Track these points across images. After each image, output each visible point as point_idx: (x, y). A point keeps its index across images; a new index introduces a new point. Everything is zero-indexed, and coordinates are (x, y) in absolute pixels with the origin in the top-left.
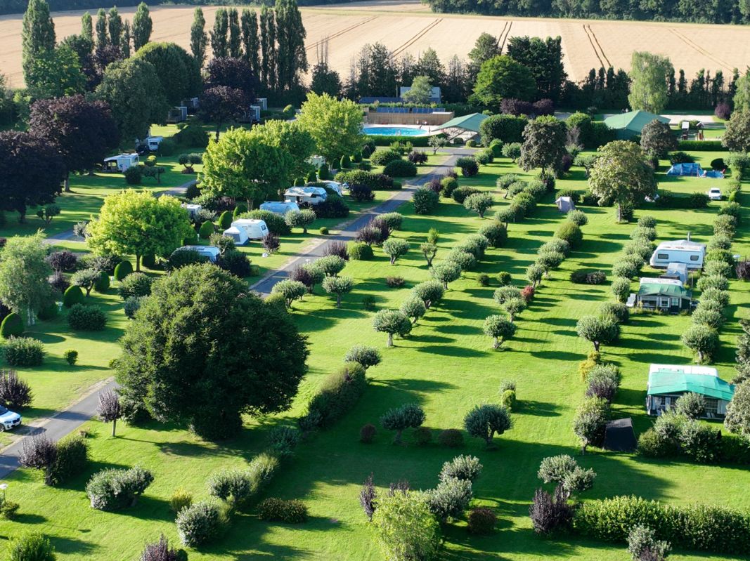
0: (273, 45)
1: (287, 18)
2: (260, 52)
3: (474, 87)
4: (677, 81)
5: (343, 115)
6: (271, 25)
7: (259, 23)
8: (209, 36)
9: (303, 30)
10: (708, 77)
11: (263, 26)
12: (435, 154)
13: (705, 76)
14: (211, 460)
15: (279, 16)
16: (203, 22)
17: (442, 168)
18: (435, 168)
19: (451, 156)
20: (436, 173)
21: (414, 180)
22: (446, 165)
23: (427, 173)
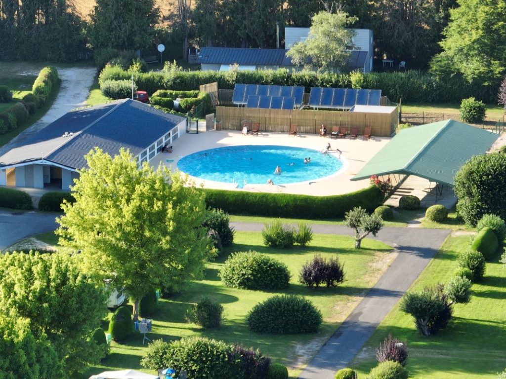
3: (444, 37)
5: (164, 205)
12: (359, 247)
17: (374, 300)
18: (358, 299)
19: (395, 255)
20: (361, 319)
21: (315, 345)
22: (381, 287)
23: (341, 319)
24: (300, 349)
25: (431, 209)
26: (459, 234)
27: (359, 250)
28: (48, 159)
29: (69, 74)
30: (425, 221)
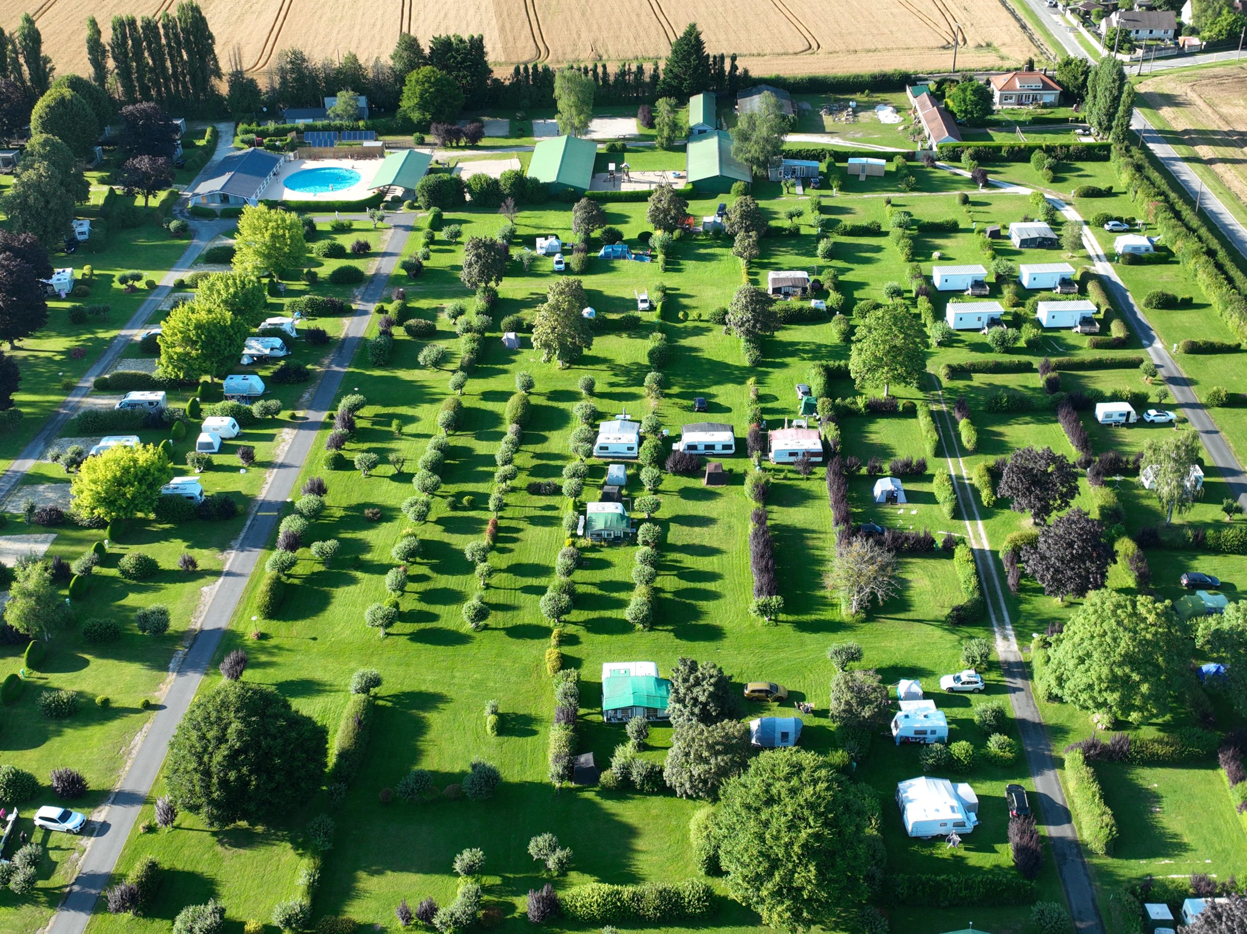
0: (182, 57)
1: (192, 26)
2: (168, 64)
3: (401, 100)
4: (601, 75)
5: (284, 231)
6: (176, 35)
7: (162, 31)
8: (108, 48)
9: (211, 36)
10: (629, 69)
11: (167, 35)
12: (375, 227)
13: (627, 68)
14: (263, 851)
15: (183, 25)
16: (99, 32)
17: (386, 259)
18: (379, 259)
19: (392, 230)
20: (382, 271)
21: (362, 289)
22: (389, 251)
23: (372, 272)
24: (356, 292)
25: (406, 203)
26: (420, 215)
27: (376, 229)
28: (221, 190)
29: (222, 127)
30: (404, 208)
